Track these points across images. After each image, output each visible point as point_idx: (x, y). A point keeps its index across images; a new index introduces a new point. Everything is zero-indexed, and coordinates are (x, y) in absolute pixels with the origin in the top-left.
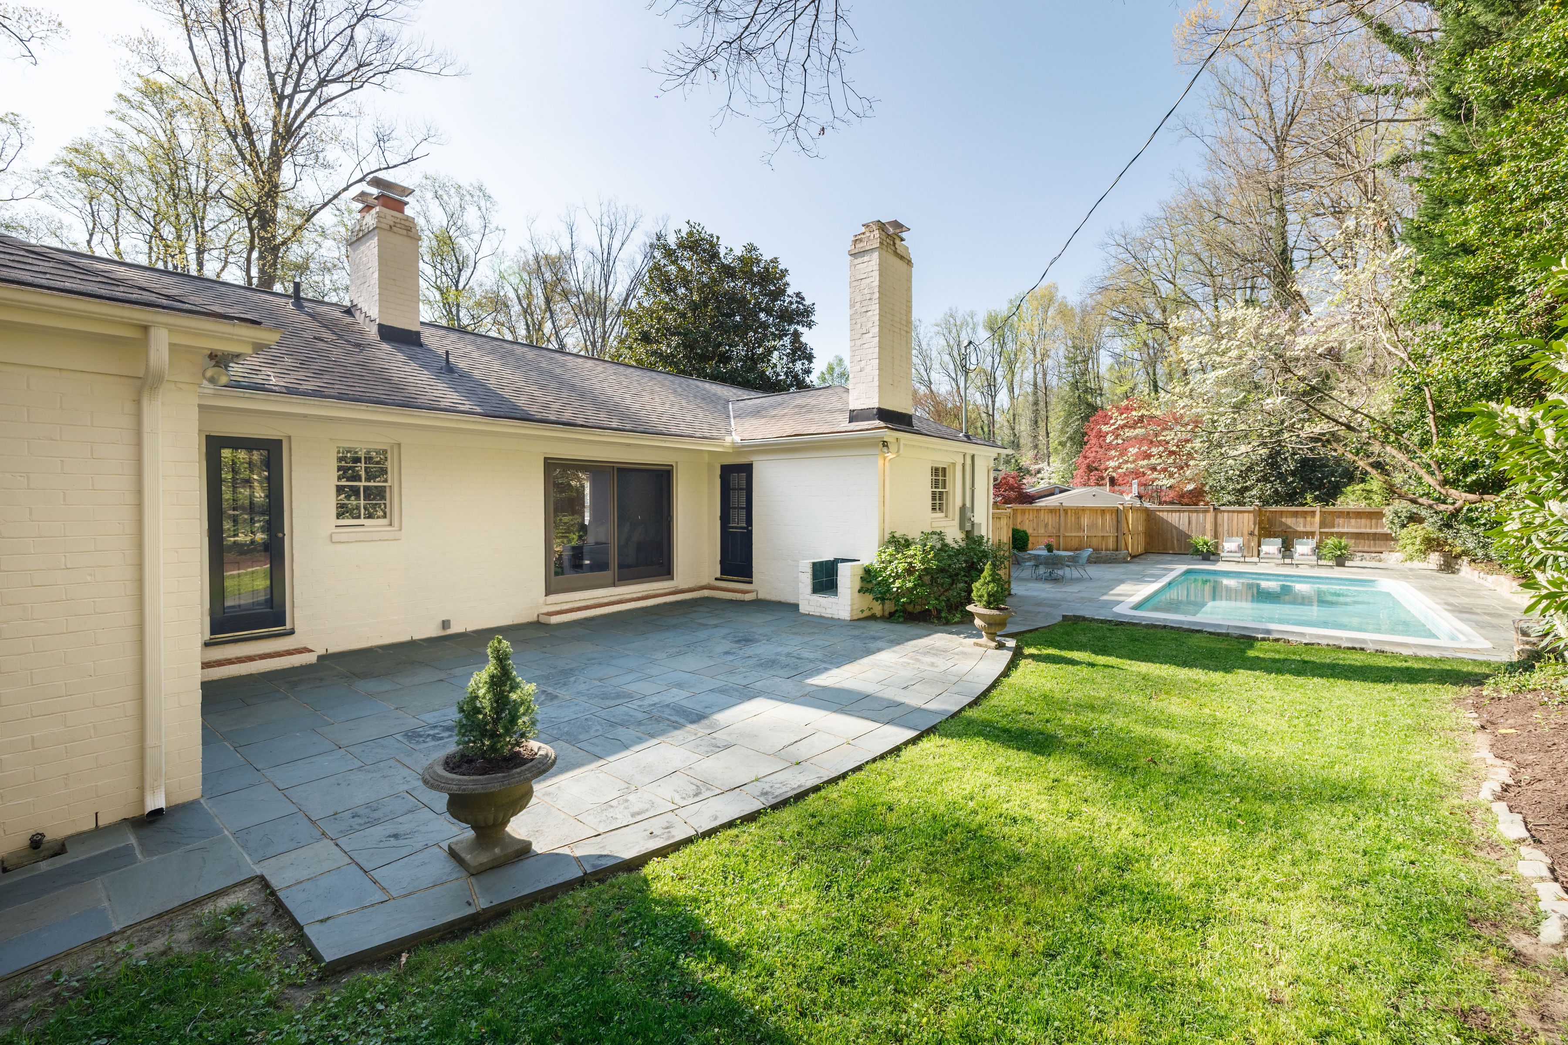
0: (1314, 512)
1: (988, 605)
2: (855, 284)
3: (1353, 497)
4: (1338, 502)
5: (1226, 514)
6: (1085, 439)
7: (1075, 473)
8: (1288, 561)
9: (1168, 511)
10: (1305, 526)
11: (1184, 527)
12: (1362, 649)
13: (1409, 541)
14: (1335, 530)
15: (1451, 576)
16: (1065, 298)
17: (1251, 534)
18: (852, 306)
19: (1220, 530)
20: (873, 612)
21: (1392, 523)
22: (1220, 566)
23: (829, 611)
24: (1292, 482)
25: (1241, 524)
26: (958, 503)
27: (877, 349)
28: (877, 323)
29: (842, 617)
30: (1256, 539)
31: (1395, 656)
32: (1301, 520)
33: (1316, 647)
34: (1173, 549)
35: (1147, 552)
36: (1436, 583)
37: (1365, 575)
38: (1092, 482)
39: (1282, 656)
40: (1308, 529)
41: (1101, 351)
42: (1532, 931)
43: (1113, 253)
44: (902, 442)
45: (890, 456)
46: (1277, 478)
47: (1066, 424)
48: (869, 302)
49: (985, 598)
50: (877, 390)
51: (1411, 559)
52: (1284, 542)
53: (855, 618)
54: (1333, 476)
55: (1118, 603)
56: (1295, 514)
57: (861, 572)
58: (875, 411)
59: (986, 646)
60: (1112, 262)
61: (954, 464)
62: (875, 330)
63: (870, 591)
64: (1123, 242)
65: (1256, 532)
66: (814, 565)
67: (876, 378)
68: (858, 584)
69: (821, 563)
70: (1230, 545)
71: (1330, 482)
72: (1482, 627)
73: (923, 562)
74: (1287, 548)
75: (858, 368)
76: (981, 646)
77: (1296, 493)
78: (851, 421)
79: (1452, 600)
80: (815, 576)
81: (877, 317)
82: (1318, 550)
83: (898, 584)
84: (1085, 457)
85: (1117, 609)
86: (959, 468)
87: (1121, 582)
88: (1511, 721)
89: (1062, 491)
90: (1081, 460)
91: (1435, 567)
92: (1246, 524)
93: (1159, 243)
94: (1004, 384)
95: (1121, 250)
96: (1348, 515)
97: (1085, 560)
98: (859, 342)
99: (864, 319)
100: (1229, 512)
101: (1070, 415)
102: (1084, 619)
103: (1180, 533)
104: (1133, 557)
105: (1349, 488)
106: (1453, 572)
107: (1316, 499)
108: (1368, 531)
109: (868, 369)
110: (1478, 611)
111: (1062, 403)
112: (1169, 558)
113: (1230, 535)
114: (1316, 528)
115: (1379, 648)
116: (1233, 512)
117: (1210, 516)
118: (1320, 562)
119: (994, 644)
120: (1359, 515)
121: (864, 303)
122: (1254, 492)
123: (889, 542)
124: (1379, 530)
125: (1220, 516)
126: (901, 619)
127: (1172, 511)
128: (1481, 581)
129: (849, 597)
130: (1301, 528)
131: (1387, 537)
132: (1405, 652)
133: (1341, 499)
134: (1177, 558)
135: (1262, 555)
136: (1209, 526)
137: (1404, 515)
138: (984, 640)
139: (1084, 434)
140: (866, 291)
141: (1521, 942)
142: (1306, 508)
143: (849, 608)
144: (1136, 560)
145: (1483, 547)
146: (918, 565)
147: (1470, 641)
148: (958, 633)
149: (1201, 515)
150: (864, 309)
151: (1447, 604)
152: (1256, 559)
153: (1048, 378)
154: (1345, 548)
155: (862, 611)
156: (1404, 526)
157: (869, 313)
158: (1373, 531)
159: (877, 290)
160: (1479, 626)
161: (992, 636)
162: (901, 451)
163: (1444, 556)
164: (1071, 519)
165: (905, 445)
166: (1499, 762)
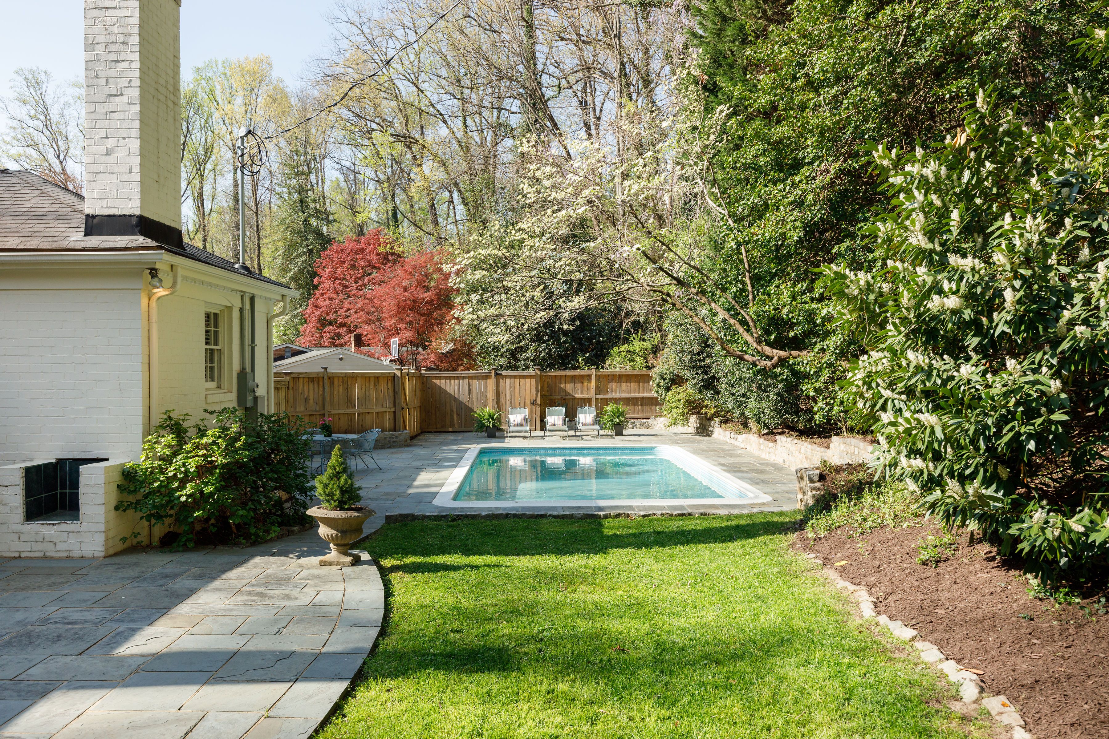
0: (590, 376)
1: (341, 506)
2: (96, 13)
3: (619, 359)
4: (606, 365)
5: (508, 380)
6: (316, 281)
7: (301, 328)
8: (571, 433)
9: (446, 378)
10: (582, 392)
11: (463, 398)
12: (690, 514)
13: (674, 405)
14: (609, 396)
15: (707, 438)
16: (281, 80)
17: (534, 403)
18: (89, 46)
19: (502, 399)
20: (139, 538)
21: (659, 386)
22: (509, 443)
23: (61, 546)
24: (565, 342)
25: (523, 391)
26: (236, 367)
27: (137, 124)
28: (137, 82)
29: (88, 554)
30: (538, 409)
31: (720, 517)
32: (579, 386)
33: (652, 517)
34: (453, 425)
35: (422, 432)
36: (701, 446)
37: (643, 442)
38: (326, 340)
39: (635, 531)
40: (586, 396)
41: (327, 161)
42: (957, 698)
43: (346, 33)
44: (180, 272)
45: (160, 292)
46: (551, 337)
47: (288, 259)
48: (122, 47)
49: (337, 495)
50: (137, 187)
51: (675, 424)
52: (567, 412)
53: (111, 552)
54: (601, 335)
55: (435, 494)
56: (573, 379)
57: (117, 478)
58: (134, 221)
59: (338, 564)
60: (345, 44)
61: (229, 309)
62: (135, 93)
63: (136, 505)
64: (357, 20)
65: (539, 401)
66: (28, 470)
67: (136, 169)
68: (113, 498)
69: (38, 468)
70: (516, 417)
71: (598, 342)
72: (757, 483)
73: (226, 452)
74: (571, 418)
75: (103, 149)
76: (330, 564)
77: (568, 356)
78: (88, 233)
79: (723, 461)
80: (29, 490)
81: (137, 74)
82: (598, 418)
83: (189, 488)
84: (316, 307)
85: (437, 502)
86: (236, 314)
87: (419, 470)
88: (839, 555)
89: (296, 353)
90: (310, 310)
91: (692, 430)
92: (528, 391)
93: (399, 32)
94: (189, 192)
95: (356, 31)
96: (620, 378)
97: (372, 444)
98: (103, 108)
99: (112, 73)
100: (510, 377)
101: (292, 246)
102: (413, 517)
103: (460, 404)
104: (412, 438)
105: (615, 349)
106: (708, 435)
107: (587, 362)
108: (637, 395)
109: (121, 152)
110: (745, 469)
111: (282, 228)
112: (451, 437)
113: (513, 406)
114: (592, 394)
115: (702, 511)
116: (515, 377)
117: (491, 383)
118: (602, 432)
119: (349, 559)
120: (629, 378)
121: (112, 47)
122: (529, 354)
123: (162, 427)
124: (646, 395)
125: (501, 382)
126: (191, 545)
127: (450, 378)
128: (733, 442)
129: (101, 519)
130: (579, 395)
131: (653, 402)
132: (723, 512)
133: (608, 361)
134: (460, 436)
135: (548, 427)
136: (491, 395)
137: (668, 377)
138: (333, 554)
139: (314, 274)
140: (116, 29)
141: (957, 707)
142: (578, 372)
143: (102, 538)
144: (415, 442)
145: (739, 406)
146: (219, 459)
147: (756, 497)
148: (285, 553)
149: (482, 382)
150: (113, 57)
151: (723, 465)
152: (542, 433)
153: (260, 192)
154: (622, 414)
155: (123, 540)
156: (668, 389)
157: (122, 65)
158: (641, 395)
159: (136, 30)
160: (755, 482)
161: (344, 548)
162: (178, 286)
163: (700, 419)
164: (339, 390)
165: (185, 278)
166: (857, 587)
